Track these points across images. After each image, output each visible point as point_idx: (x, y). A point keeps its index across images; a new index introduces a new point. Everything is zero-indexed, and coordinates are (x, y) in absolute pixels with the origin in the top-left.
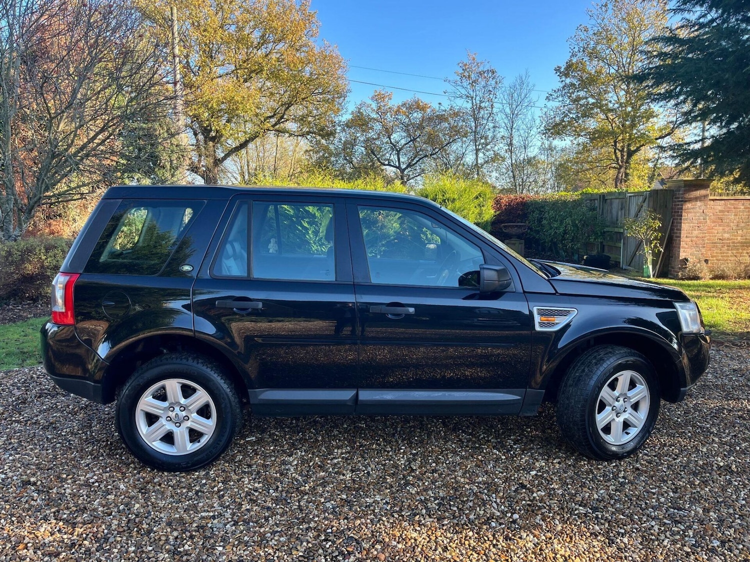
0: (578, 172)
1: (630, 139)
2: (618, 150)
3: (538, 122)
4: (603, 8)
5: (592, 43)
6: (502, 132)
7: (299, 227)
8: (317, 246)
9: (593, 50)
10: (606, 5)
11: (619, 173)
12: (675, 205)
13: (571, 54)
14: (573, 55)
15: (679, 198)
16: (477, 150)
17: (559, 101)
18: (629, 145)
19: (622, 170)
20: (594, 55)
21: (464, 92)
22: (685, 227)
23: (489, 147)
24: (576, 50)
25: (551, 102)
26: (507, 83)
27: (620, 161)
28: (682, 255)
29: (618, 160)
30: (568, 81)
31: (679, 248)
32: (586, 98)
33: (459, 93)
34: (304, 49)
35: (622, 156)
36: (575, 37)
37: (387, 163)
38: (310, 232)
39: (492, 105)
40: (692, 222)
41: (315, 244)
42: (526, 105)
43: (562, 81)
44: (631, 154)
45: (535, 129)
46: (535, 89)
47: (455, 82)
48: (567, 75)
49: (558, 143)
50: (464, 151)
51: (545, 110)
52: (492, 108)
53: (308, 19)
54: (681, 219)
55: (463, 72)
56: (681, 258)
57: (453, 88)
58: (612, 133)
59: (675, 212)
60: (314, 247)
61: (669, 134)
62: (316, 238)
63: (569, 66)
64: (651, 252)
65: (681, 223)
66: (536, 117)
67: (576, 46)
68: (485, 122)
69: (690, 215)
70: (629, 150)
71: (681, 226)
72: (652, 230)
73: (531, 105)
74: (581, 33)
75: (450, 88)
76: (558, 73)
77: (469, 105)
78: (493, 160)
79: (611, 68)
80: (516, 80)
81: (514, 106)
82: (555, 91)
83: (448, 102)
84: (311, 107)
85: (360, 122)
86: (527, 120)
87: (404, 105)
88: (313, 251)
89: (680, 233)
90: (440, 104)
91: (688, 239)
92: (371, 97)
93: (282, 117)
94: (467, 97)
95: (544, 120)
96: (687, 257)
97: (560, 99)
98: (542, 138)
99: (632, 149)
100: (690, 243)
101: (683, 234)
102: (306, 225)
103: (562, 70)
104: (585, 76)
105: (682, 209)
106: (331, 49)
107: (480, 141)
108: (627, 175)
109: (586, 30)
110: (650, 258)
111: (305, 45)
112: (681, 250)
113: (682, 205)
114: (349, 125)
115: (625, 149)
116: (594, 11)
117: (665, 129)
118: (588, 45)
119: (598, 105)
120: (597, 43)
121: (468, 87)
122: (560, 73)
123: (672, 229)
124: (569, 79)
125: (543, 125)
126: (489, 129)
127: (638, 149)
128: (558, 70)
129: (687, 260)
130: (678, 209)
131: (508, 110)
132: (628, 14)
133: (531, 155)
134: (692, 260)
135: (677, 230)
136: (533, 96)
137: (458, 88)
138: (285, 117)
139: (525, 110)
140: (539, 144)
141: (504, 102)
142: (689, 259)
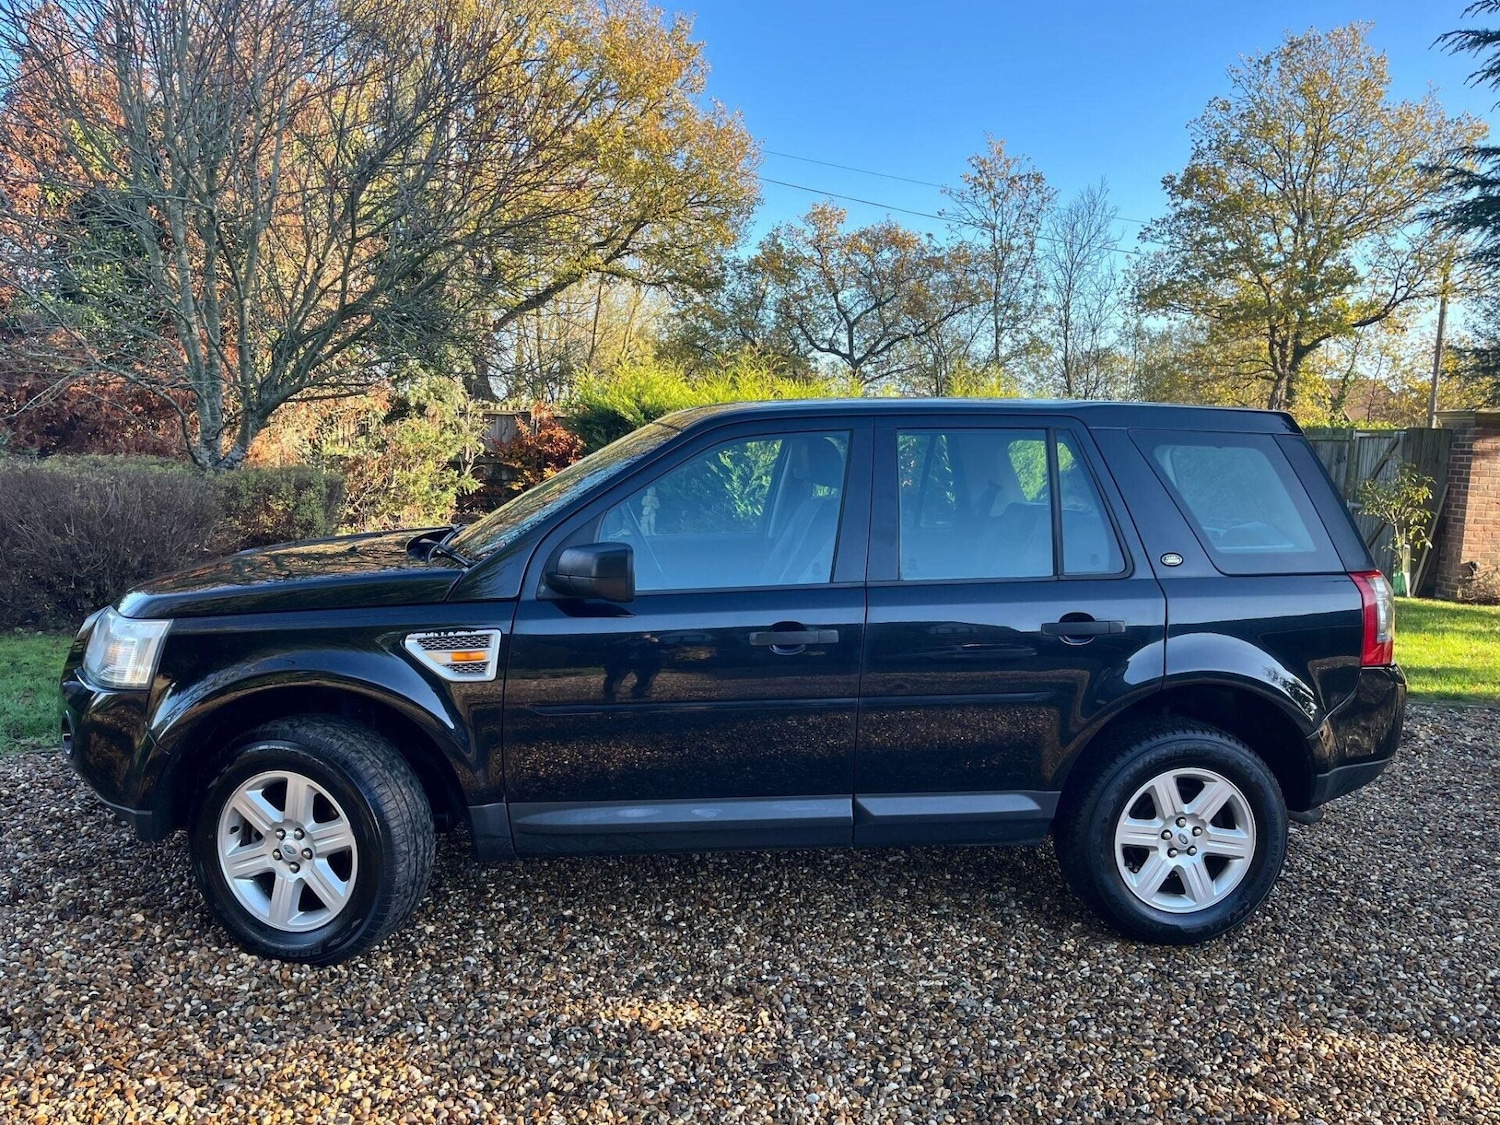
0: (1197, 383)
1: (1302, 323)
2: (1277, 343)
3: (1120, 280)
4: (1262, 66)
5: (1235, 132)
6: (1049, 297)
7: (713, 467)
8: (746, 506)
9: (1235, 147)
10: (1267, 62)
11: (1276, 388)
12: (1455, 460)
13: (1193, 153)
14: (1199, 154)
15: (1464, 446)
16: (999, 330)
17: (1164, 243)
18: (1298, 336)
19: (1284, 383)
20: (1237, 155)
21: (977, 214)
22: (1473, 501)
23: (1020, 325)
24: (1205, 144)
25: (1148, 243)
26: (1063, 202)
27: (1279, 366)
28: (1466, 557)
29: (1275, 362)
30: (1187, 204)
31: (1461, 542)
32: (1223, 241)
33: (968, 217)
34: (676, 115)
35: (1284, 355)
36: (1203, 119)
37: (825, 346)
38: (734, 478)
39: (1032, 244)
40: (1487, 495)
41: (742, 500)
42: (1098, 245)
43: (1176, 205)
44: (1301, 352)
45: (1113, 295)
46: (1118, 215)
47: (962, 195)
48: (1185, 195)
49: (1156, 323)
50: (974, 330)
51: (1136, 258)
52: (1032, 249)
53: (685, 56)
54: (1467, 487)
55: (978, 175)
56: (1462, 562)
57: (957, 206)
58: (1267, 311)
59: (1454, 473)
60: (741, 508)
61: (1377, 318)
62: (745, 487)
63: (1192, 175)
64: (1408, 546)
65: (1466, 494)
66: (1117, 271)
67: (1204, 138)
68: (1018, 275)
69: (1484, 480)
70: (1297, 345)
71: (1465, 501)
72: (1411, 506)
73: (1108, 245)
74: (1214, 113)
75: (951, 206)
76: (1169, 189)
77: (987, 242)
78: (1027, 350)
79: (1269, 182)
80: (1082, 198)
81: (1076, 248)
82: (1157, 223)
83: (947, 233)
84: (680, 228)
85: (776, 263)
86: (1100, 276)
87: (863, 234)
88: (738, 516)
89: (1464, 514)
90: (929, 235)
91: (1479, 527)
92: (803, 216)
93: (624, 247)
94: (985, 225)
95: (1131, 277)
96: (1474, 561)
97: (1167, 238)
98: (1125, 313)
99: (1304, 342)
100: (1482, 534)
101: (1470, 515)
102: (726, 462)
103: (1178, 182)
104: (1221, 197)
105: (1469, 467)
106: (728, 117)
107: (1006, 312)
108: (1290, 392)
109: (1226, 108)
110: (1406, 559)
111: (677, 107)
112: (1465, 546)
113: (1469, 460)
114: (753, 267)
115: (1289, 343)
116: (1244, 72)
117: (1372, 306)
118: (1226, 137)
119: (1245, 254)
120: (1246, 135)
121: (987, 205)
122: (1173, 188)
123: (1446, 506)
124: (1189, 200)
125: (1130, 288)
126: (1026, 291)
127: (1315, 345)
128: (1168, 182)
129: (1474, 566)
130: (1461, 467)
131: (1062, 256)
132: (1311, 82)
133: (1103, 344)
134: (1483, 566)
135: (1457, 506)
136: (1113, 230)
137: (966, 205)
138: (630, 245)
139: (1097, 257)
140: (1120, 322)
141: (1057, 237)
142: (1478, 564)
